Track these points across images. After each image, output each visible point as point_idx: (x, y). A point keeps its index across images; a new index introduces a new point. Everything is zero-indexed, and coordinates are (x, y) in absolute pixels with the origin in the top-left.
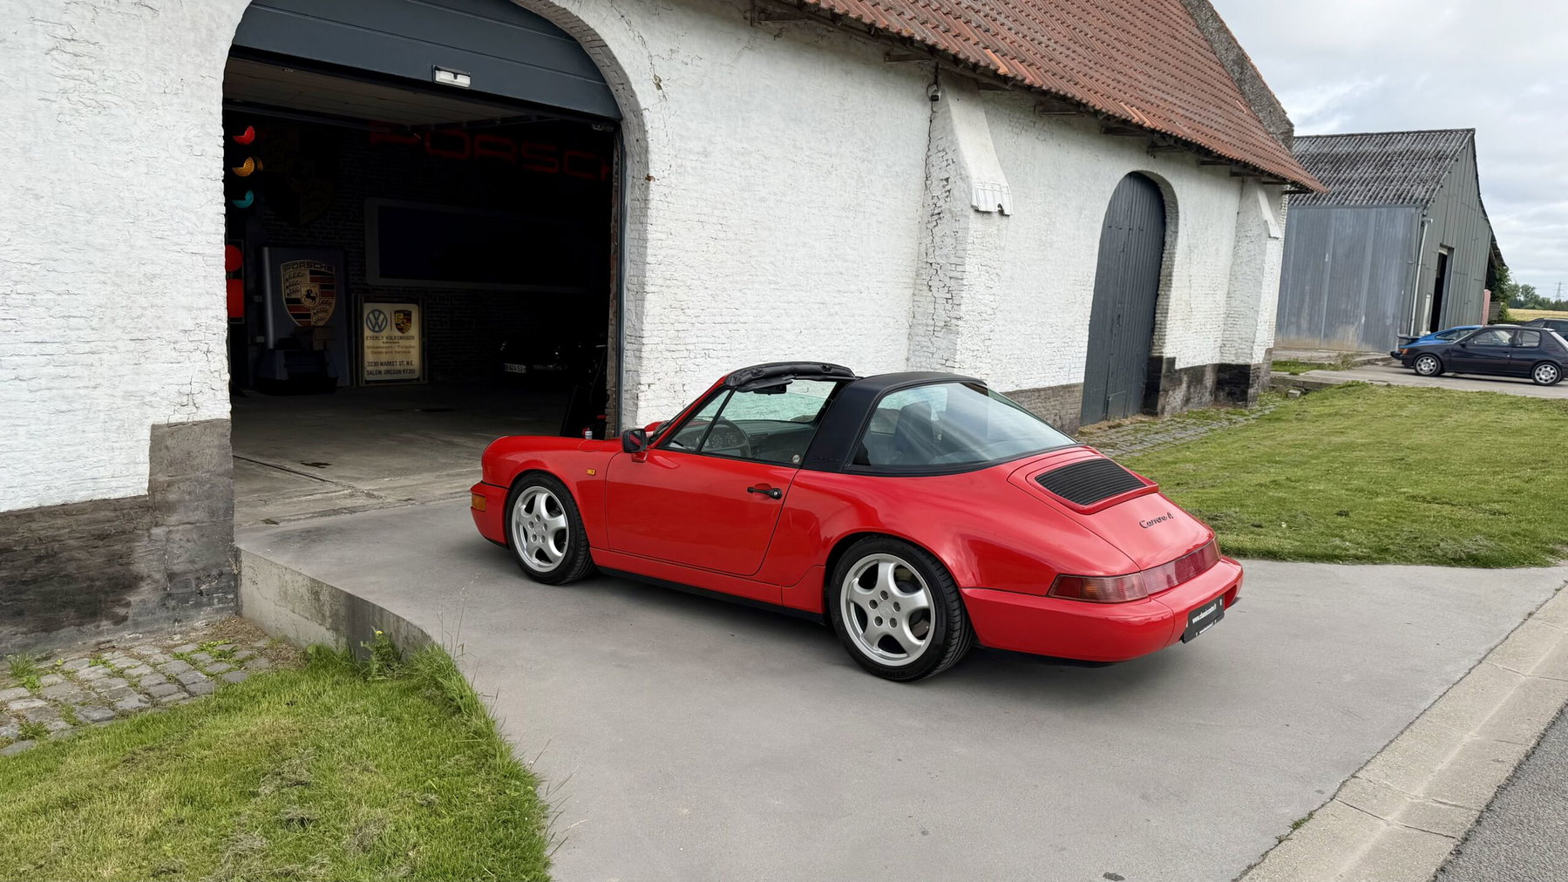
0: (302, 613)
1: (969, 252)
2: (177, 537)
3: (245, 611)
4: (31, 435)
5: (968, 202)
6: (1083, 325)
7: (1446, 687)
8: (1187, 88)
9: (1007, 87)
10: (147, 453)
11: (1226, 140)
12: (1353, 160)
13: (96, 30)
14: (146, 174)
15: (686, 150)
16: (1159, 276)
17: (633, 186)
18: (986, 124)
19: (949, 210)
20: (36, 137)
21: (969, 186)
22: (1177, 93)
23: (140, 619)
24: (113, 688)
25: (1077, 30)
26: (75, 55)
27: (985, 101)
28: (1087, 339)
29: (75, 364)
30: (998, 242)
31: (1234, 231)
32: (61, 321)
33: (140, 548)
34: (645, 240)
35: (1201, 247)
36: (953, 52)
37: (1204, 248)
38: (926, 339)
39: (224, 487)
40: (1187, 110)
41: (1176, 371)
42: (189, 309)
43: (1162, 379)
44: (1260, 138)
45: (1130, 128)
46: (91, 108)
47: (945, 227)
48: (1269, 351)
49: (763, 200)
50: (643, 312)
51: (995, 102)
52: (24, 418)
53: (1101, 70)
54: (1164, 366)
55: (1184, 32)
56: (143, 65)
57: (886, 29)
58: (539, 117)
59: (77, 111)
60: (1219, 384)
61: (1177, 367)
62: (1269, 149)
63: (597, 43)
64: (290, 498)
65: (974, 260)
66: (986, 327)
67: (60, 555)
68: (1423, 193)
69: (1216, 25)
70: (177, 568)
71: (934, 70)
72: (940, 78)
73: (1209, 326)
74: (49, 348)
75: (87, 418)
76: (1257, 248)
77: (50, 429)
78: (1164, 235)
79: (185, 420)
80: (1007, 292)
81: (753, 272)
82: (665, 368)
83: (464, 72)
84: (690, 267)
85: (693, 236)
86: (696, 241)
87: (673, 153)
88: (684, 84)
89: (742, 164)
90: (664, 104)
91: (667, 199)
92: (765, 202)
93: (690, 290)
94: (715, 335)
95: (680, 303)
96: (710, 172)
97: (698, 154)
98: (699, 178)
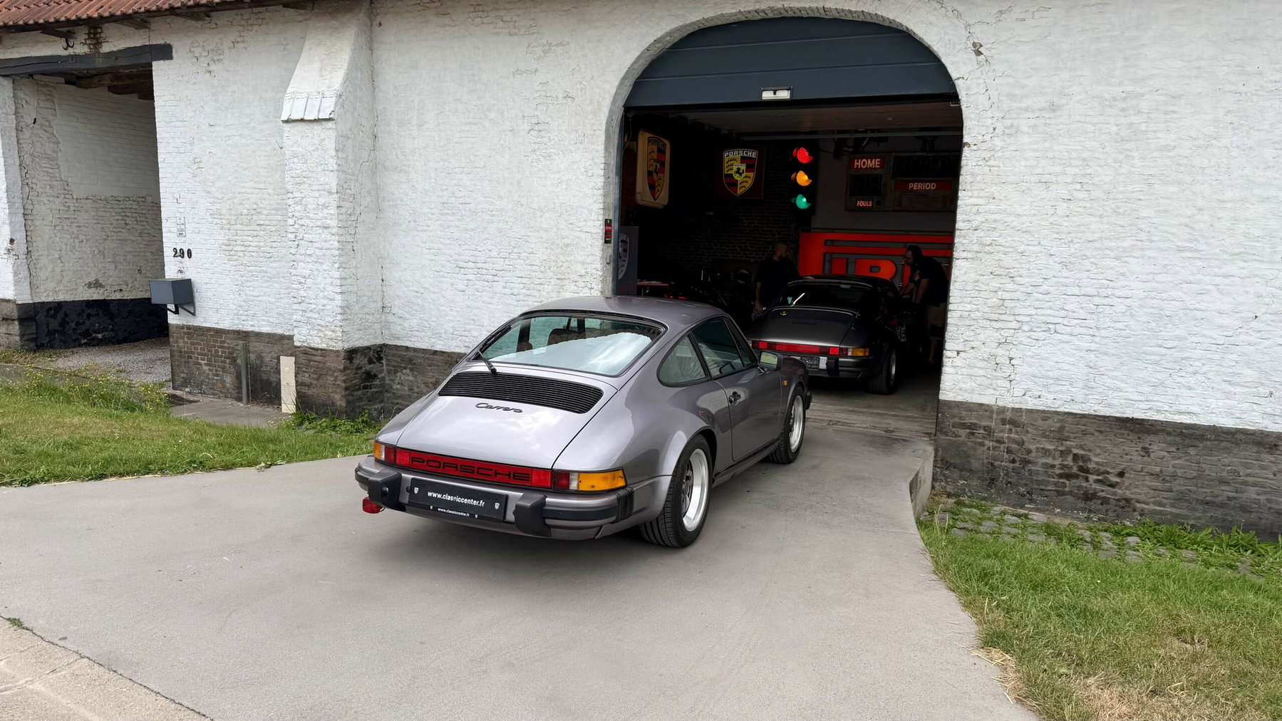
13: (548, 116)
14: (566, 189)
15: (1020, 109)
32: (530, 267)
46: (544, 158)
49: (1166, 148)
56: (567, 130)
81: (1143, 236)
82: (982, 337)
83: (785, 88)
84: (1023, 232)
85: (1032, 200)
86: (1035, 203)
87: (998, 115)
88: (1019, 41)
89: (1123, 110)
90: (987, 68)
91: (988, 163)
92: (1169, 151)
93: (1023, 257)
94: (1068, 308)
95: (1008, 270)
96: (1060, 127)
97: (1040, 110)
98: (1041, 135)
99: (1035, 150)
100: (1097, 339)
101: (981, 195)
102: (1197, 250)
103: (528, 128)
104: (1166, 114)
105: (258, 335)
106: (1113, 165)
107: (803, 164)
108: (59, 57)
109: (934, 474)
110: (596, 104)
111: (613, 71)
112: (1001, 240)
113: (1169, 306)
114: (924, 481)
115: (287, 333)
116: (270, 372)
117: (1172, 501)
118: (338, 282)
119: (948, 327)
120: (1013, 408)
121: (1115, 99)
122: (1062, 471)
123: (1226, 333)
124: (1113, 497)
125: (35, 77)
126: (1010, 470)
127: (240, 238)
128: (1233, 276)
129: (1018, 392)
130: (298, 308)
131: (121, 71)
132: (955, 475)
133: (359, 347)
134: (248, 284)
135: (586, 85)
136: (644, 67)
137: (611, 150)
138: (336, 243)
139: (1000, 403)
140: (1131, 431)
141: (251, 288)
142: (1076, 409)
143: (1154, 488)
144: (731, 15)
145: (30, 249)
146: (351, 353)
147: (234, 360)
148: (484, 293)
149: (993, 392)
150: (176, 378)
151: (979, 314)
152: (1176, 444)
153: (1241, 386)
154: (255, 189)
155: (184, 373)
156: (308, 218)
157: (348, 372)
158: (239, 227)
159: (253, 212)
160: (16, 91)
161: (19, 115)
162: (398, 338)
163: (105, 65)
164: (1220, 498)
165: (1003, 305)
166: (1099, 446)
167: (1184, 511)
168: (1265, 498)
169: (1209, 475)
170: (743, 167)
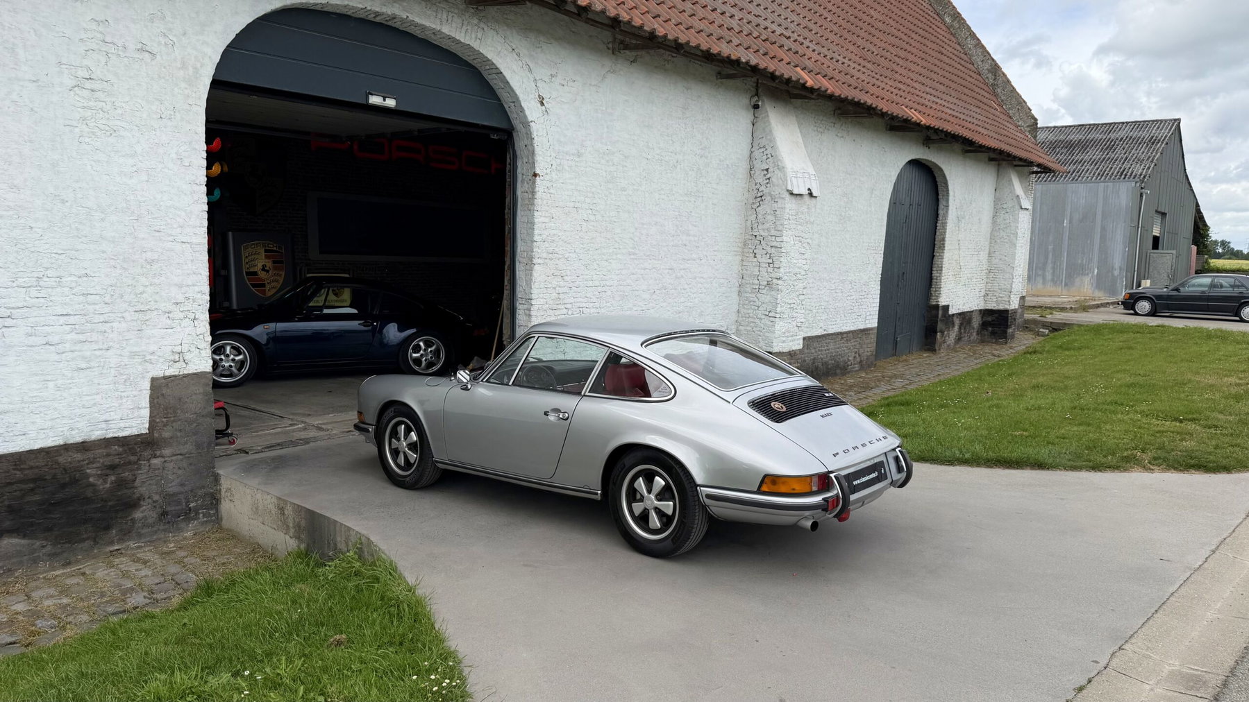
0: (270, 524)
1: (786, 226)
2: (170, 465)
3: (225, 523)
4: (58, 388)
5: (784, 188)
6: (875, 281)
7: (1188, 574)
8: (953, 93)
9: (813, 97)
10: (148, 400)
11: (985, 133)
12: (1083, 145)
13: (108, 71)
14: (147, 181)
15: (563, 152)
16: (935, 241)
17: (523, 181)
18: (797, 128)
19: (770, 195)
20: (62, 155)
21: (785, 175)
22: (944, 96)
23: (143, 531)
24: (123, 587)
25: (866, 50)
26: (93, 91)
27: (795, 108)
28: (879, 292)
29: (92, 331)
30: (808, 218)
31: (992, 204)
32: (81, 298)
33: (142, 475)
34: (533, 224)
35: (967, 218)
36: (771, 71)
37: (969, 218)
38: (754, 295)
39: (207, 425)
40: (954, 110)
41: (950, 316)
42: (180, 286)
43: (939, 323)
44: (1012, 131)
45: (912, 126)
46: (104, 132)
47: (765, 208)
48: (1023, 298)
49: (623, 189)
50: (532, 280)
51: (803, 108)
52: (54, 375)
53: (885, 80)
54: (940, 312)
55: (948, 48)
56: (144, 97)
57: (719, 54)
58: (448, 129)
59: (93, 133)
60: (984, 325)
61: (950, 313)
62: (1019, 139)
63: (494, 71)
64: (257, 432)
65: (790, 233)
66: (800, 285)
67: (80, 483)
68: (1140, 171)
69: (973, 42)
70: (171, 490)
71: (755, 85)
72: (760, 90)
73: (974, 280)
74: (72, 320)
75: (102, 374)
76: (1011, 217)
77: (73, 383)
78: (938, 209)
79: (177, 373)
80: (815, 256)
81: (617, 246)
85: (570, 219)
89: (608, 161)
92: (625, 191)
96: (582, 169)
97: (573, 155)
99: (572, 184)
102: (634, 254)
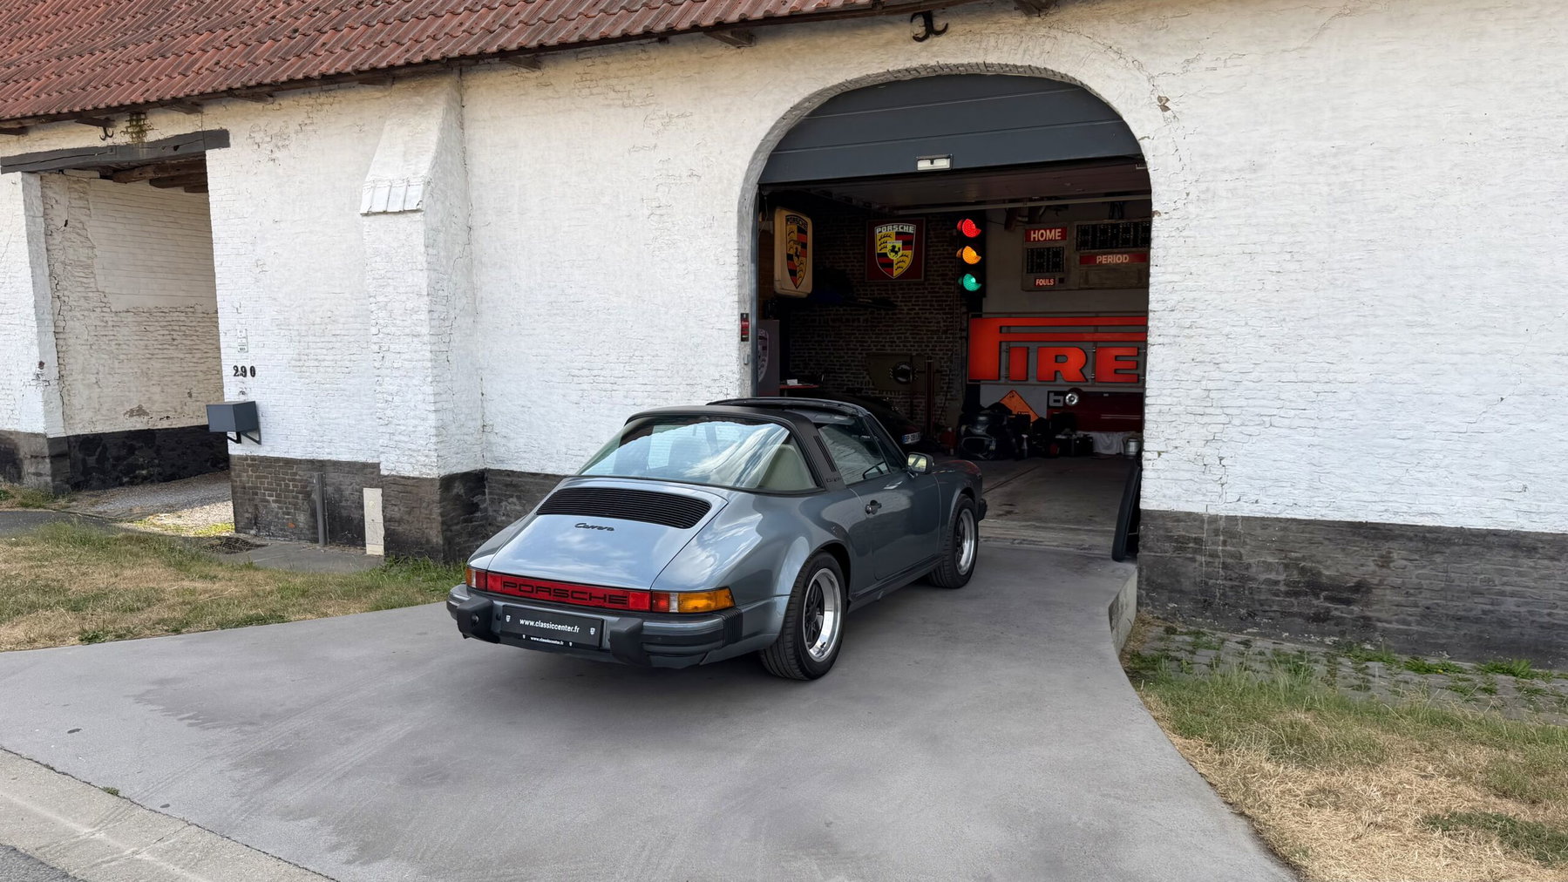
82: (1186, 435)
83: (946, 156)
84: (1228, 311)
86: (1239, 279)
87: (1191, 178)
88: (1211, 93)
90: (1175, 125)
91: (1184, 234)
93: (1229, 340)
94: (1283, 397)
95: (1212, 356)
98: (1243, 200)
100: (1320, 432)
101: (1176, 270)
103: (647, 212)
104: (1383, 170)
105: (337, 465)
106: (1327, 230)
107: (969, 238)
108: (96, 149)
109: (1139, 598)
110: (725, 181)
111: (744, 144)
112: (1201, 322)
113: (1402, 390)
114: (1127, 605)
115: (370, 461)
116: (351, 507)
117: (1419, 618)
118: (432, 399)
119: (1146, 425)
120: (1227, 517)
121: (1324, 156)
122: (1288, 589)
123: (1468, 420)
124: (1349, 616)
125: (66, 172)
126: (1227, 589)
127: (313, 351)
128: (1472, 353)
129: (1231, 497)
130: (384, 431)
131: (167, 162)
132: (1163, 597)
133: (457, 474)
134: (324, 404)
135: (714, 160)
136: (781, 137)
137: (745, 234)
138: (428, 355)
139: (1212, 511)
140: (1366, 537)
141: (327, 410)
142: (1300, 514)
143: (1396, 603)
144: (878, 75)
145: (62, 373)
146: (448, 482)
147: (308, 495)
148: (602, 405)
149: (1201, 498)
150: (239, 518)
151: (1181, 408)
152: (1417, 551)
153: (1490, 480)
154: (329, 293)
155: (247, 512)
156: (394, 325)
157: (444, 503)
158: (311, 338)
159: (327, 320)
160: (45, 190)
161: (48, 217)
162: (502, 462)
163: (150, 157)
164: (1474, 613)
165: (1208, 396)
166: (1329, 557)
167: (1430, 629)
168: (1526, 610)
169: (1459, 586)
170: (899, 244)
